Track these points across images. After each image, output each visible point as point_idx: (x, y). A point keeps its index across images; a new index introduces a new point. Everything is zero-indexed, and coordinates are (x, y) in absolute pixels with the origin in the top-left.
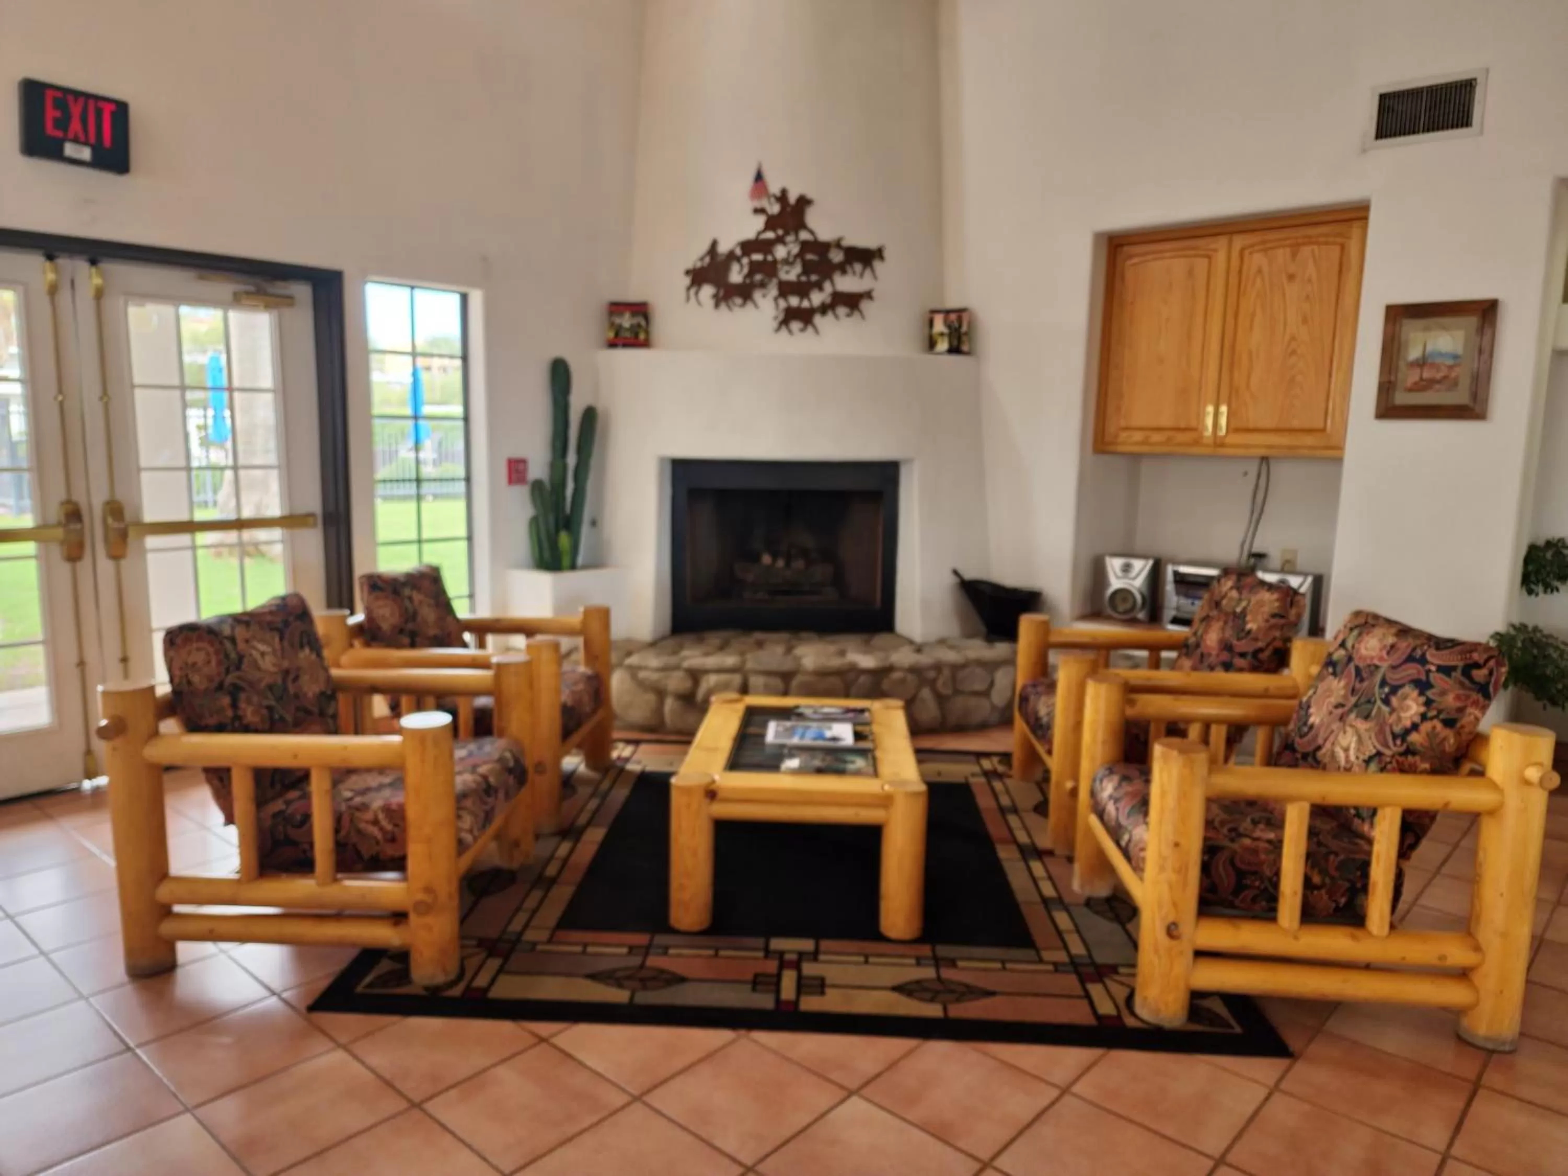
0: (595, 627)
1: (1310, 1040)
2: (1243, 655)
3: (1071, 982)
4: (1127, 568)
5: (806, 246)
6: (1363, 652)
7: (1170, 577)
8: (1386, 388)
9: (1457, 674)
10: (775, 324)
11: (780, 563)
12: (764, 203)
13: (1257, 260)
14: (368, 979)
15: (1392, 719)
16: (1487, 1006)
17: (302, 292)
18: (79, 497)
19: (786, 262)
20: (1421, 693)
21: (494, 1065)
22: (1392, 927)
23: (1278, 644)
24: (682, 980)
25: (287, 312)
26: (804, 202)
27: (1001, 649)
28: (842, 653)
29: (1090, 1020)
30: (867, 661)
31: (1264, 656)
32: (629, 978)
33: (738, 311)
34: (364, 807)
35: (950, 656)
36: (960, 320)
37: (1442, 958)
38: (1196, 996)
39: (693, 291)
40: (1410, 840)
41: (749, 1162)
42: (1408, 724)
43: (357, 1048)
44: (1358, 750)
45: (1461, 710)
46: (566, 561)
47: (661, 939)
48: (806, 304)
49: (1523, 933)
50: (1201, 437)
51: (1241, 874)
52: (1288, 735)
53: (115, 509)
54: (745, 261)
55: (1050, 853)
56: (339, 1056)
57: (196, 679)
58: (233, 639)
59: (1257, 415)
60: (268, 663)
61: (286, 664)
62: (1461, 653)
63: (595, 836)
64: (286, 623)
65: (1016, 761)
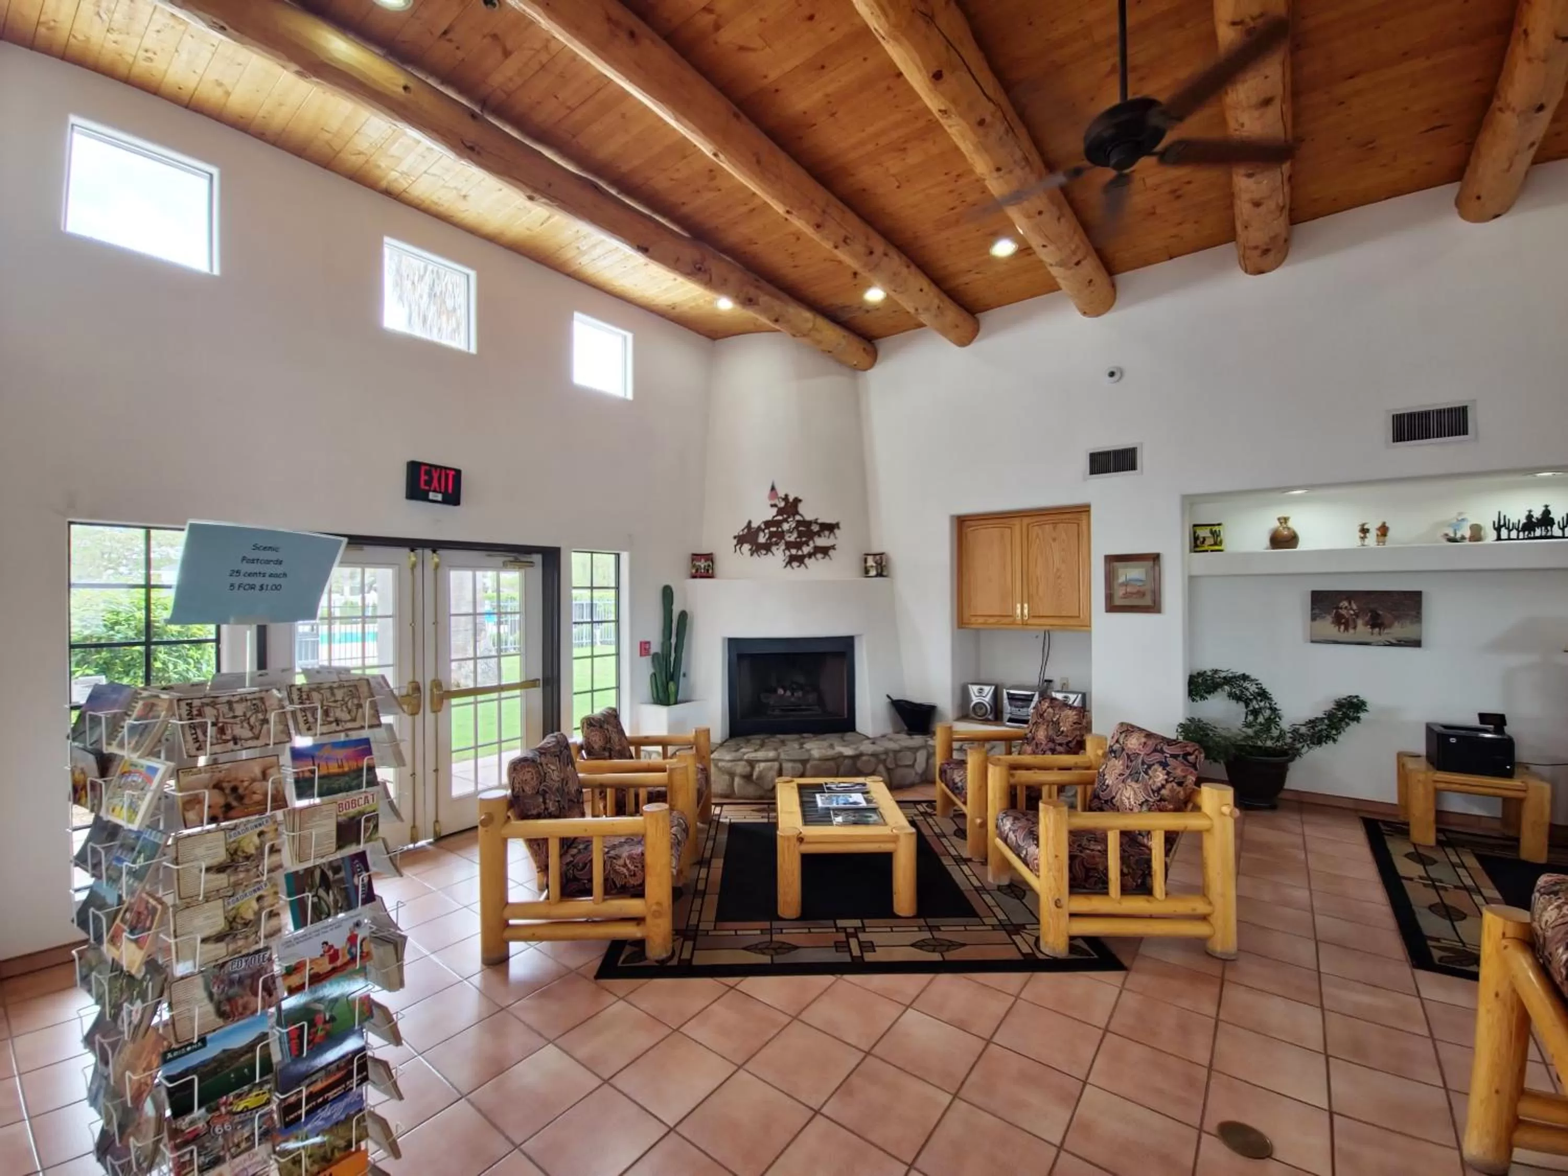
0: (702, 740)
1: (1134, 959)
2: (1060, 745)
3: (1002, 936)
4: (981, 691)
5: (799, 523)
6: (1129, 746)
7: (1005, 696)
8: (1109, 597)
9: (1180, 758)
10: (784, 564)
11: (788, 693)
12: (776, 502)
13: (1036, 530)
14: (622, 958)
15: (1151, 782)
16: (1219, 936)
17: (537, 558)
18: (419, 679)
19: (790, 531)
20: (1164, 769)
21: (710, 1004)
22: (1167, 894)
23: (1078, 738)
24: (796, 948)
25: (529, 570)
26: (797, 501)
27: (918, 740)
28: (832, 746)
29: (1018, 957)
30: (848, 751)
31: (1072, 745)
32: (767, 948)
33: (763, 557)
34: (617, 857)
35: (892, 746)
36: (881, 558)
37: (1194, 910)
38: (1072, 938)
39: (738, 547)
40: (1169, 847)
41: (866, 1049)
42: (1159, 784)
43: (631, 998)
44: (1135, 799)
45: (1185, 777)
46: (672, 699)
47: (776, 924)
48: (800, 553)
49: (1232, 894)
50: (1015, 620)
51: (1088, 870)
52: (1095, 790)
53: (437, 684)
54: (767, 531)
55: (970, 860)
56: (621, 1005)
57: (527, 788)
58: (541, 764)
59: (1046, 608)
60: (555, 776)
61: (562, 775)
62: (1181, 747)
63: (718, 864)
64: (561, 752)
65: (938, 805)
